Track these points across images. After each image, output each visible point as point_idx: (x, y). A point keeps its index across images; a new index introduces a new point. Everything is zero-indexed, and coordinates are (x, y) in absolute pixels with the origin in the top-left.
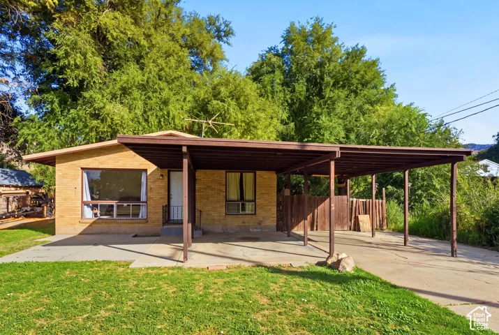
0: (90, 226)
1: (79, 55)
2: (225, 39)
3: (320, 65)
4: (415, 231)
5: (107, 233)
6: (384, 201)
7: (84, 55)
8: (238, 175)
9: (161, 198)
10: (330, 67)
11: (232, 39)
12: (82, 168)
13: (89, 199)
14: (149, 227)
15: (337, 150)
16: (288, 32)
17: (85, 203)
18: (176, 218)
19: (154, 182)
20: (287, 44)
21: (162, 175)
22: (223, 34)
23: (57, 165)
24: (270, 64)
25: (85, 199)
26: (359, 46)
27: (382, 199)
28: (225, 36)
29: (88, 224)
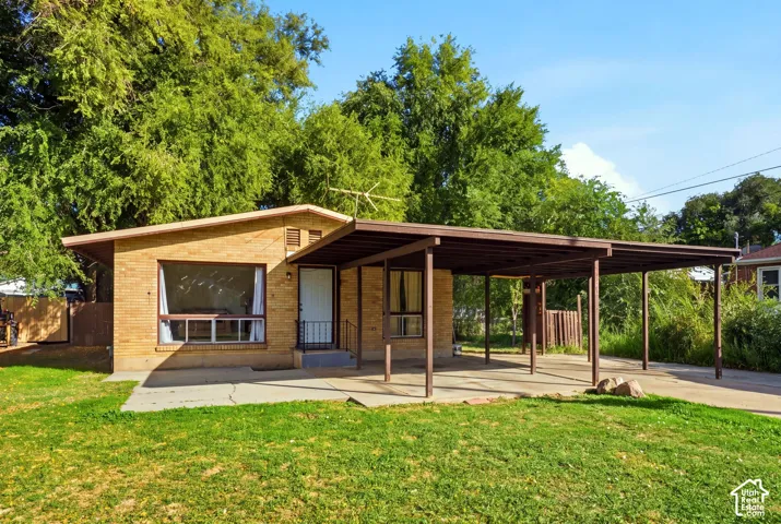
0: (172, 355)
1: (99, 61)
2: (313, 53)
3: (456, 108)
5: (202, 367)
7: (107, 64)
8: (399, 274)
9: (288, 310)
10: (469, 113)
11: (323, 55)
12: (158, 261)
13: (167, 313)
14: (268, 356)
15: (609, 246)
16: (405, 52)
17: (162, 319)
18: (310, 341)
19: (278, 284)
20: (402, 71)
21: (289, 274)
22: (309, 45)
23: (116, 255)
24: (379, 100)
25: (162, 313)
26: (515, 87)
28: (313, 49)
29: (171, 353)
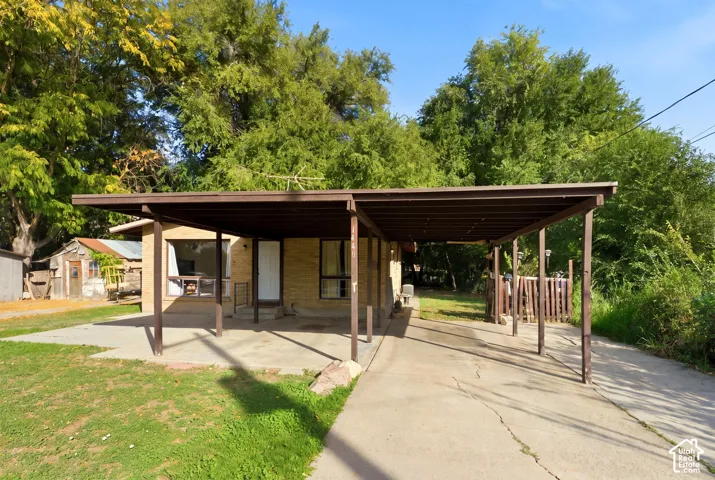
2: (384, 75)
4: (605, 329)
6: (570, 280)
8: (339, 243)
9: (244, 274)
11: (391, 75)
12: (166, 240)
13: (177, 274)
15: (348, 198)
16: (474, 52)
17: (170, 279)
19: (237, 254)
20: (472, 69)
21: (245, 246)
22: (380, 69)
23: (144, 238)
25: (170, 274)
27: (567, 276)
28: (384, 72)
29: (172, 303)
